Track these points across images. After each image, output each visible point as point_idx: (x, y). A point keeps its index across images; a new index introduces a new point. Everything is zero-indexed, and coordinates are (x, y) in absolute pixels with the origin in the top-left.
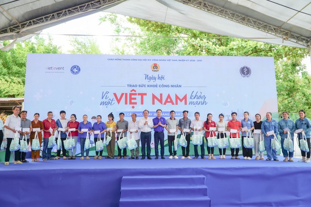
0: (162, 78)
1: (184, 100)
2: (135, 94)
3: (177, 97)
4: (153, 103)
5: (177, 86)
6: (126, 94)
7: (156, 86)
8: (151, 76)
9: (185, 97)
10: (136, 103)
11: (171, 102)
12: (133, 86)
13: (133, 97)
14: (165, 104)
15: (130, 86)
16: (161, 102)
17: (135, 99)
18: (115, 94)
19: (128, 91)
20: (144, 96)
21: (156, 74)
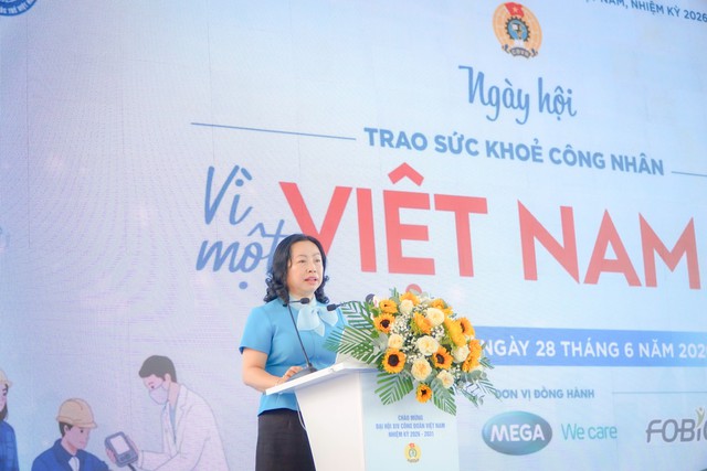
0: (558, 103)
1: (684, 259)
2: (419, 201)
3: (650, 239)
4: (530, 272)
5: (644, 168)
6: (365, 196)
7: (533, 153)
8: (503, 87)
9: (687, 241)
10: (425, 266)
11: (622, 264)
12: (403, 141)
13: (408, 216)
14: (592, 278)
15: (386, 138)
16: (572, 269)
17: (420, 233)
18: (291, 192)
19: (372, 170)
20: (474, 218)
21: (523, 75)
